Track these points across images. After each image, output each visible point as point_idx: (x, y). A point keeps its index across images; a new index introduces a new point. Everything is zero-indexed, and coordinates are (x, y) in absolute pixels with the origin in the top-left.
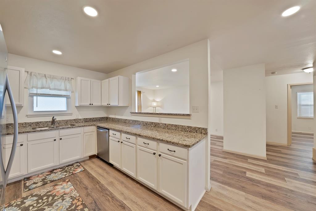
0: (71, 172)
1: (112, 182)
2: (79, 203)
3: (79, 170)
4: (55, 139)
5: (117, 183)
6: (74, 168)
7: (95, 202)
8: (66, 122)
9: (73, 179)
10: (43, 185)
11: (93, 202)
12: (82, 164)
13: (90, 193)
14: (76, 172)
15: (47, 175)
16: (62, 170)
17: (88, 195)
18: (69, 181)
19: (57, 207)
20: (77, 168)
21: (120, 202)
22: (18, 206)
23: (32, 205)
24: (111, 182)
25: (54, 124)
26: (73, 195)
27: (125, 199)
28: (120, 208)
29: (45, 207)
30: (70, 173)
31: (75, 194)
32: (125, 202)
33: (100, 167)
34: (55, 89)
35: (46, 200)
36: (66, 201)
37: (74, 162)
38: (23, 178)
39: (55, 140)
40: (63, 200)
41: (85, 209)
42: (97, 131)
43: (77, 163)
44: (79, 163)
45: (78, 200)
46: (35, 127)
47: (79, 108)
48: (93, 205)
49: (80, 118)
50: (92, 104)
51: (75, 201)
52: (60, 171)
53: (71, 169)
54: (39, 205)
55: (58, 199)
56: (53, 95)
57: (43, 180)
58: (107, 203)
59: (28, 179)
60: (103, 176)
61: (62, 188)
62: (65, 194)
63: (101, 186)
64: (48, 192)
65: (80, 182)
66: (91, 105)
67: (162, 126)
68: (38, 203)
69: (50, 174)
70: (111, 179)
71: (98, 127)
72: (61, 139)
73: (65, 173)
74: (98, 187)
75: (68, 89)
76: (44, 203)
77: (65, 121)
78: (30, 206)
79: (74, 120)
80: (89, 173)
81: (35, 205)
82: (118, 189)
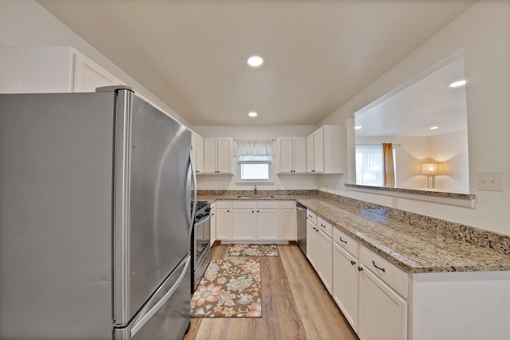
0: (265, 252)
1: (301, 285)
2: (257, 289)
3: (273, 254)
4: (253, 210)
5: (307, 291)
6: (270, 250)
7: (271, 299)
8: (268, 192)
9: (263, 260)
10: (240, 256)
11: (270, 296)
12: (279, 248)
13: (271, 284)
14: (269, 255)
15: (246, 248)
16: (259, 248)
17: (269, 286)
18: (259, 261)
19: (239, 282)
20: (271, 251)
21: (297, 317)
22: (219, 265)
23: (226, 270)
24: (299, 285)
25: (256, 195)
26: (255, 278)
27: (307, 316)
28: (294, 323)
29: (232, 277)
30: (264, 254)
31: (258, 277)
32: (303, 320)
33: (296, 259)
34: (257, 155)
35: (235, 271)
36: (247, 281)
37: (271, 243)
38: (230, 243)
39: (253, 212)
40: (247, 278)
41: (258, 299)
42: (297, 209)
43: (274, 245)
44: (276, 246)
45: (258, 285)
46: (240, 195)
47: (280, 175)
48: (268, 300)
49: (282, 189)
50: (294, 171)
51: (254, 286)
52: (257, 248)
53: (266, 249)
54: (229, 273)
55: (244, 275)
56: (256, 161)
57: (242, 251)
58: (283, 308)
59: (233, 245)
60: (294, 273)
61: (251, 266)
62: (250, 273)
63: (286, 283)
64: (239, 264)
65: (268, 268)
66: (293, 173)
67: (398, 217)
68: (230, 270)
69: (248, 248)
70: (302, 282)
71: (298, 203)
72: (258, 212)
73: (259, 252)
74: (282, 282)
75: (269, 153)
76: (233, 272)
77: (266, 191)
78: (225, 270)
79: (276, 191)
80: (281, 261)
81: (228, 271)
82: (304, 298)
